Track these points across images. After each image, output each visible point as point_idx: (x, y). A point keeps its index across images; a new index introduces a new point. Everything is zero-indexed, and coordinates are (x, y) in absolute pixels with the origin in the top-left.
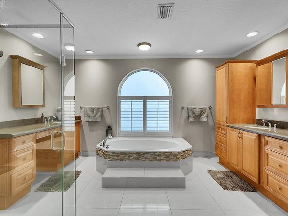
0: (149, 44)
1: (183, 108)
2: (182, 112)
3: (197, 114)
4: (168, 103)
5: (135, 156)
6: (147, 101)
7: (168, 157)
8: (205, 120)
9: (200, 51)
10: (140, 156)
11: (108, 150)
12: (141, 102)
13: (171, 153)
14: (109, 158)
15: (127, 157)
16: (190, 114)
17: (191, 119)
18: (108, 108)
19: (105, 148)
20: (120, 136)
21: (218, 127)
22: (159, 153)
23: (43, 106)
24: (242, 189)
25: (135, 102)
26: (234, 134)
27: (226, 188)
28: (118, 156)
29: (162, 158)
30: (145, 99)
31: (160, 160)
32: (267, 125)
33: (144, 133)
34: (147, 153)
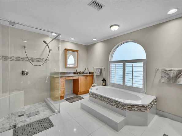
2: (156, 73)
3: (171, 76)
4: (142, 65)
5: (100, 97)
6: (126, 64)
7: (117, 104)
9: (173, 11)
10: (102, 98)
12: (121, 65)
15: (96, 97)
16: (163, 75)
17: (164, 80)
18: (104, 68)
22: (112, 100)
23: (77, 67)
25: (118, 65)
29: (114, 104)
30: (124, 62)
33: (123, 86)
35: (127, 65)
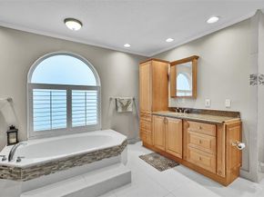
0: (81, 23)
1: (111, 99)
2: (110, 103)
3: (124, 105)
7: (108, 153)
8: (131, 110)
9: (127, 45)
10: (75, 160)
11: (20, 164)
13: (111, 148)
14: (24, 177)
15: (57, 166)
16: (119, 104)
17: (120, 110)
18: (9, 100)
19: (14, 163)
20: (33, 138)
21: (142, 116)
24: (171, 166)
26: (159, 121)
27: (161, 170)
28: (40, 170)
29: (102, 156)
30: (69, 89)
31: (101, 159)
32: (179, 111)
34: (84, 155)
35: (74, 93)
